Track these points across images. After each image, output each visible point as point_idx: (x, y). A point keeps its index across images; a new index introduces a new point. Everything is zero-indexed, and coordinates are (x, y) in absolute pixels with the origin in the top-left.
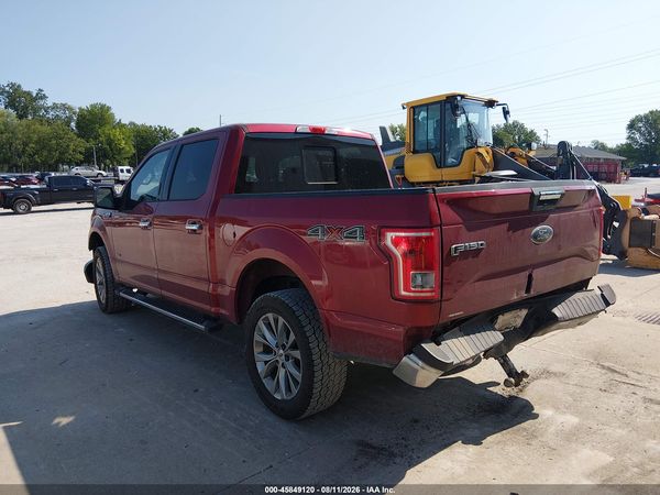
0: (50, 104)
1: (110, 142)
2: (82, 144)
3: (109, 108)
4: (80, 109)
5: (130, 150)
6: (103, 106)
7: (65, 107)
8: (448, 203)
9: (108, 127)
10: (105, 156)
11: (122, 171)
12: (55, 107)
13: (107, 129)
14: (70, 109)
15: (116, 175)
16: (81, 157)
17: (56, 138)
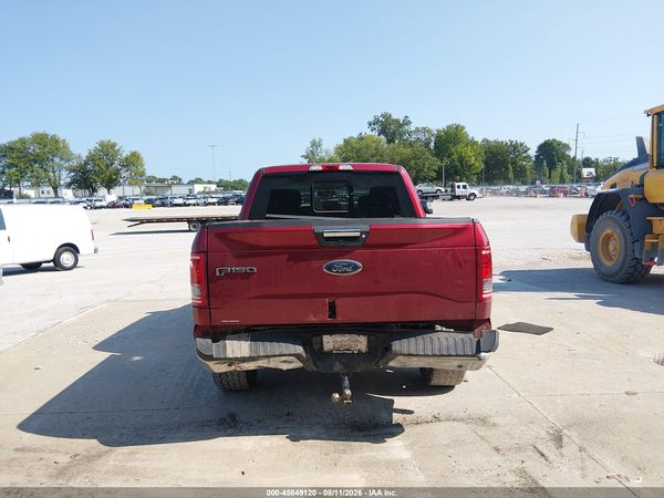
0: (413, 128)
1: (461, 159)
2: (437, 163)
3: (463, 128)
4: (438, 131)
5: (480, 166)
6: (457, 126)
7: (425, 130)
8: (216, 235)
9: (461, 145)
10: (457, 173)
11: (459, 187)
12: (417, 130)
13: (459, 148)
14: (429, 131)
15: (453, 191)
16: (434, 174)
17: (414, 158)
